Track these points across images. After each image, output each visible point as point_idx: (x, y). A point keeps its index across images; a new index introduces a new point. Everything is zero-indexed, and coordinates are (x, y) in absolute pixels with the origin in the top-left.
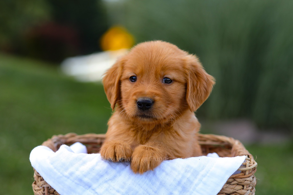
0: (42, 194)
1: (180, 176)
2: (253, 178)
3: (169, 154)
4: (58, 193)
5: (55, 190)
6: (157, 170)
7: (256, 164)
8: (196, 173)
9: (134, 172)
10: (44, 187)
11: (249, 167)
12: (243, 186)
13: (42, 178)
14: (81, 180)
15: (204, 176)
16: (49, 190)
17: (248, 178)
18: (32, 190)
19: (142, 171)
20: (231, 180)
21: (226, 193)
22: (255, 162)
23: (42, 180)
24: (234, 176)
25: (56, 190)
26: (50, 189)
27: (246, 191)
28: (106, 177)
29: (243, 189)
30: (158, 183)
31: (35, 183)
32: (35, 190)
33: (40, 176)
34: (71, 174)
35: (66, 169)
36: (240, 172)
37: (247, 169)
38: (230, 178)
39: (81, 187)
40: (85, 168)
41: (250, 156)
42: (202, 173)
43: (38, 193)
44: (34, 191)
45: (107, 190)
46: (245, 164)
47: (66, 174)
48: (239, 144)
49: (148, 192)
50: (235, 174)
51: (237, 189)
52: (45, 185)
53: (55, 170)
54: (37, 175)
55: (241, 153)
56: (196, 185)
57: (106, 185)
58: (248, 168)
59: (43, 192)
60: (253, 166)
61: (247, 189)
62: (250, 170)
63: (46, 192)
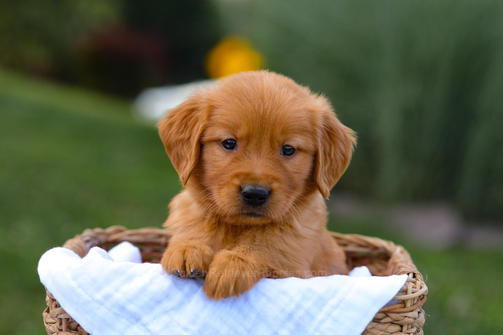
0: (58, 331)
1: (292, 306)
2: (419, 312)
4: (84, 330)
5: (79, 325)
7: (425, 288)
8: (321, 302)
10: (61, 319)
11: (413, 294)
12: (402, 326)
13: (58, 303)
14: (122, 308)
15: (335, 307)
16: (70, 323)
17: (411, 313)
18: (44, 323)
20: (381, 316)
22: (424, 285)
23: (58, 306)
24: (386, 309)
25: (81, 324)
26: (72, 322)
28: (167, 305)
29: (401, 331)
31: (48, 311)
32: (47, 323)
34: (107, 297)
35: (99, 289)
36: (398, 302)
37: (409, 297)
38: (379, 312)
39: (124, 320)
40: (132, 288)
42: (333, 302)
43: (51, 328)
45: (167, 326)
46: (405, 287)
47: (99, 296)
48: (401, 253)
49: (236, 332)
50: (387, 305)
51: (391, 331)
52: (62, 315)
53: (80, 291)
54: (50, 298)
55: (401, 270)
56: (321, 322)
57: (165, 319)
58: (410, 295)
59: (59, 327)
60: (420, 292)
61: (409, 331)
62: (414, 299)
63: (64, 327)
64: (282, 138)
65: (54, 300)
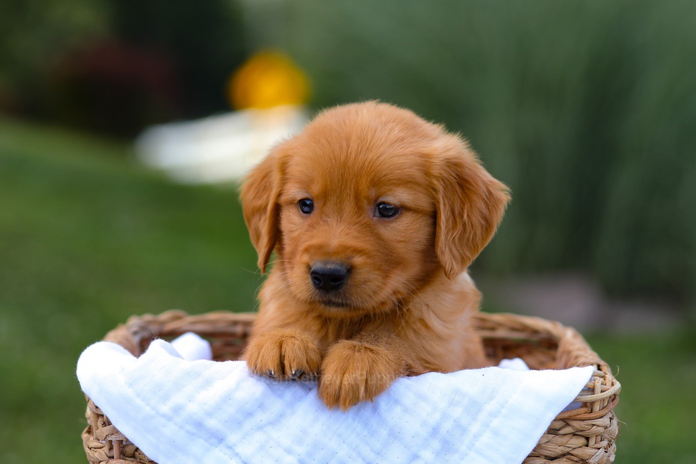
0: (107, 458)
1: (437, 416)
2: (611, 419)
3: (410, 362)
4: (145, 456)
5: (137, 449)
6: (383, 402)
7: (618, 385)
8: (474, 407)
9: (327, 404)
10: (111, 441)
11: (603, 393)
12: (587, 439)
13: (107, 419)
14: (199, 425)
15: (494, 415)
16: (124, 447)
17: (600, 420)
18: (83, 448)
19: (347, 403)
20: (559, 425)
21: (547, 455)
22: (615, 381)
23: (107, 423)
24: (566, 415)
25: (140, 448)
26: (127, 445)
27: (595, 451)
28: (261, 417)
29: (587, 446)
30: (384, 433)
31: (89, 432)
32: (90, 449)
33: (103, 415)
34: (177, 410)
35: (165, 398)
36: (580, 404)
37: (597, 398)
38: (556, 420)
39: (201, 441)
40: (211, 396)
41: (602, 368)
42: (491, 407)
43: (96, 455)
44: (87, 450)
46: (591, 385)
47: (165, 409)
48: (575, 336)
49: (359, 454)
50: (567, 409)
51: (574, 446)
52: (113, 436)
53: (138, 401)
54: (94, 413)
55: (581, 360)
56: (476, 437)
57: (259, 437)
58: (598, 395)
59: (108, 453)
60: (611, 391)
61: (597, 446)
62: (604, 400)
63: (115, 452)
64: (373, 193)
65: (100, 416)
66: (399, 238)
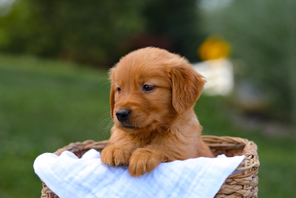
1: (178, 178)
2: (253, 177)
3: (167, 156)
5: (58, 197)
6: (156, 173)
8: (193, 174)
9: (131, 175)
10: (48, 193)
11: (248, 167)
12: (243, 186)
14: (80, 185)
15: (201, 177)
16: (53, 196)
17: (247, 178)
19: (139, 174)
20: (229, 180)
21: (225, 193)
23: (45, 186)
24: (232, 176)
27: (246, 191)
28: (106, 181)
29: (243, 189)
30: (156, 186)
32: (42, 197)
34: (71, 179)
35: (66, 175)
36: (239, 172)
37: (246, 169)
38: (228, 178)
39: (82, 192)
40: (85, 173)
41: (254, 156)
42: (200, 174)
45: (106, 194)
46: (243, 163)
47: (66, 179)
49: (147, 195)
50: (233, 174)
51: (237, 189)
52: (48, 191)
53: (56, 176)
56: (195, 186)
57: (105, 189)
58: (246, 167)
60: (252, 165)
61: (247, 189)
62: (249, 169)
63: (50, 197)
64: (141, 81)
66: (154, 99)
